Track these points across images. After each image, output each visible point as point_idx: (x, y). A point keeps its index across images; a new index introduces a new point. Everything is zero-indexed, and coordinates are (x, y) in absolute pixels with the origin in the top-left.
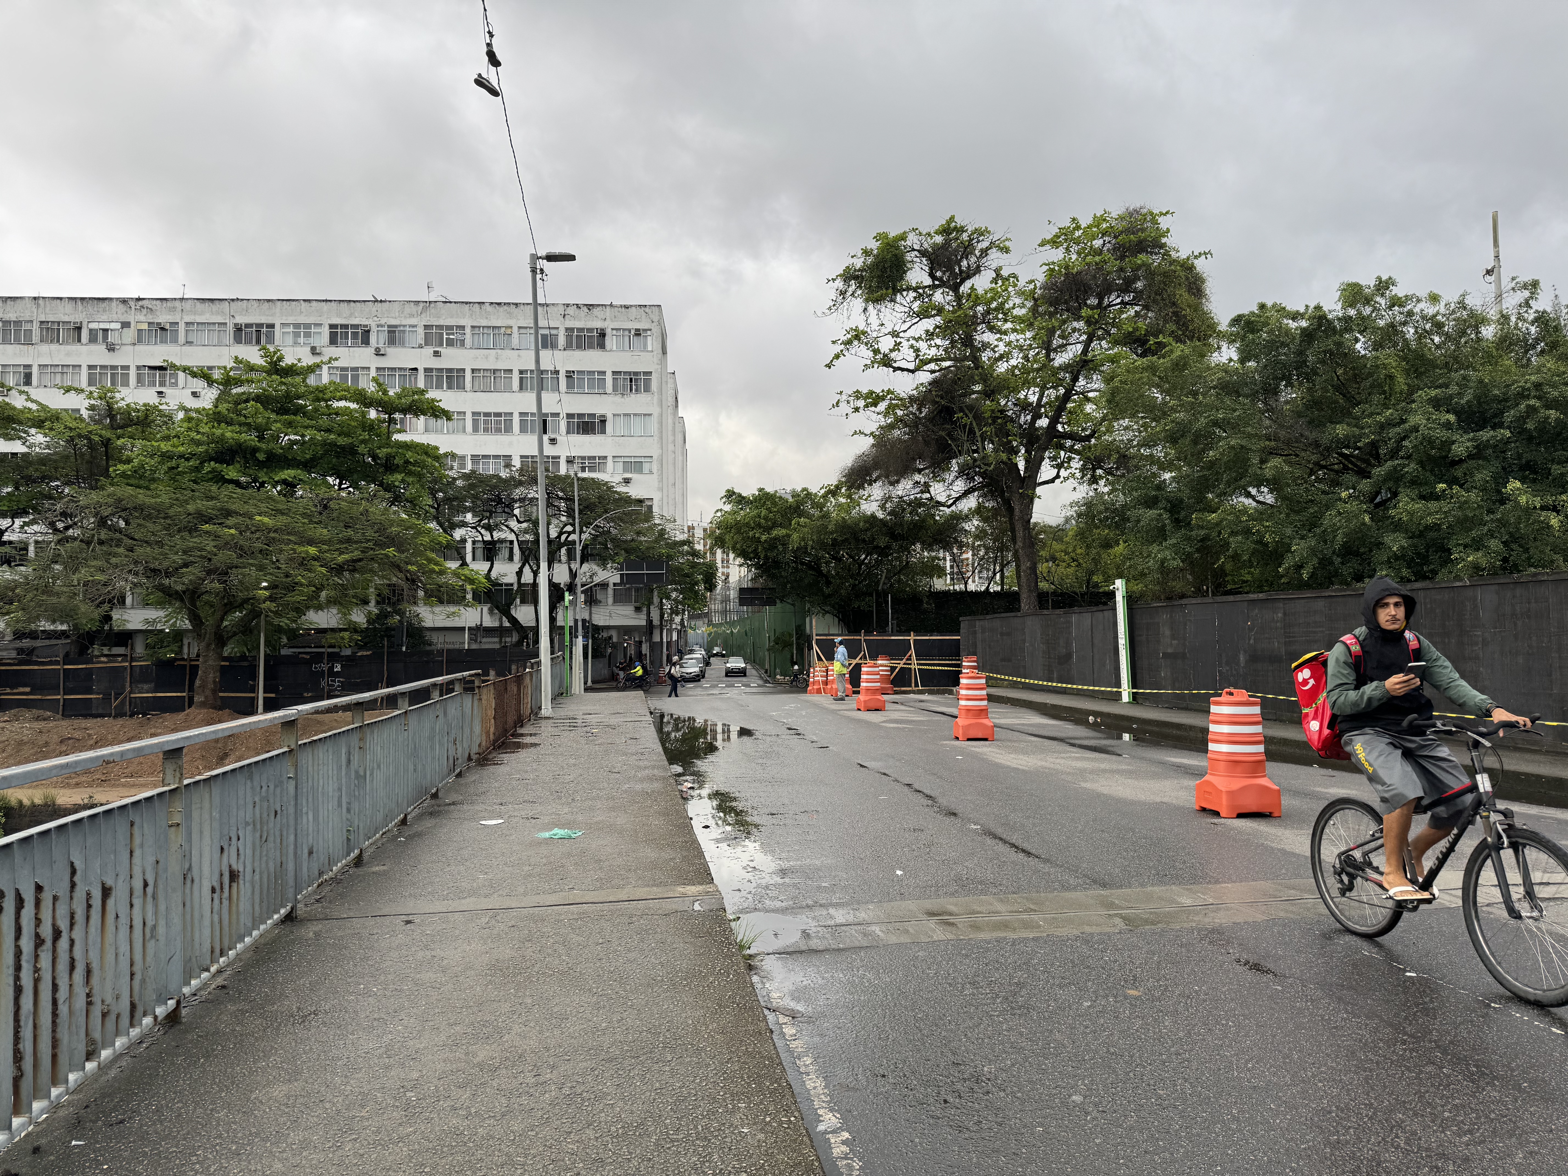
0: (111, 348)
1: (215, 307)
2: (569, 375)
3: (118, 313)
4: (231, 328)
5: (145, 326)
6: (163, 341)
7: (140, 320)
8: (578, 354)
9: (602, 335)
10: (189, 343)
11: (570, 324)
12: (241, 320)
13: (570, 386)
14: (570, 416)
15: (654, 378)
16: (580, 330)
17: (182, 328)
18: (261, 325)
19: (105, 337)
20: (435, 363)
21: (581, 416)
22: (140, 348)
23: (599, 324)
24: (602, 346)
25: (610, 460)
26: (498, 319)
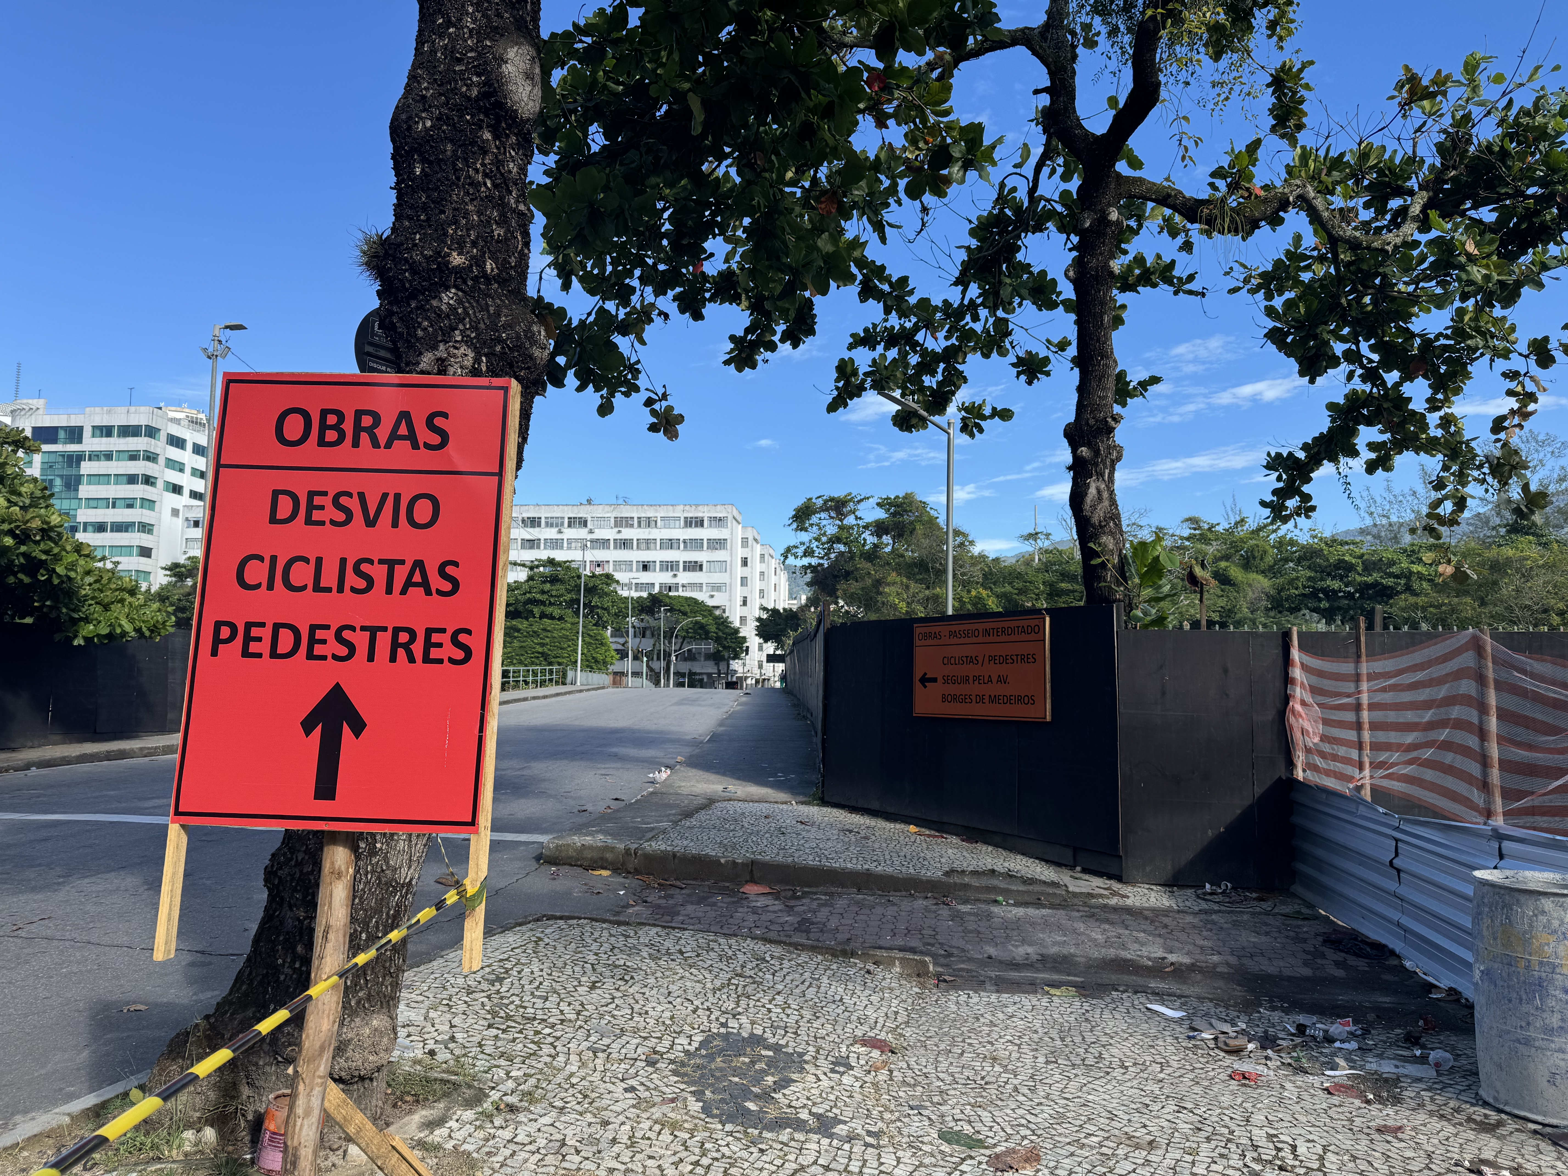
2: (685, 542)
8: (689, 530)
9: (702, 520)
11: (686, 515)
12: (525, 515)
13: (685, 547)
14: (685, 562)
15: (730, 541)
16: (691, 518)
18: (535, 518)
20: (618, 536)
21: (690, 562)
23: (700, 515)
24: (702, 525)
25: (704, 586)
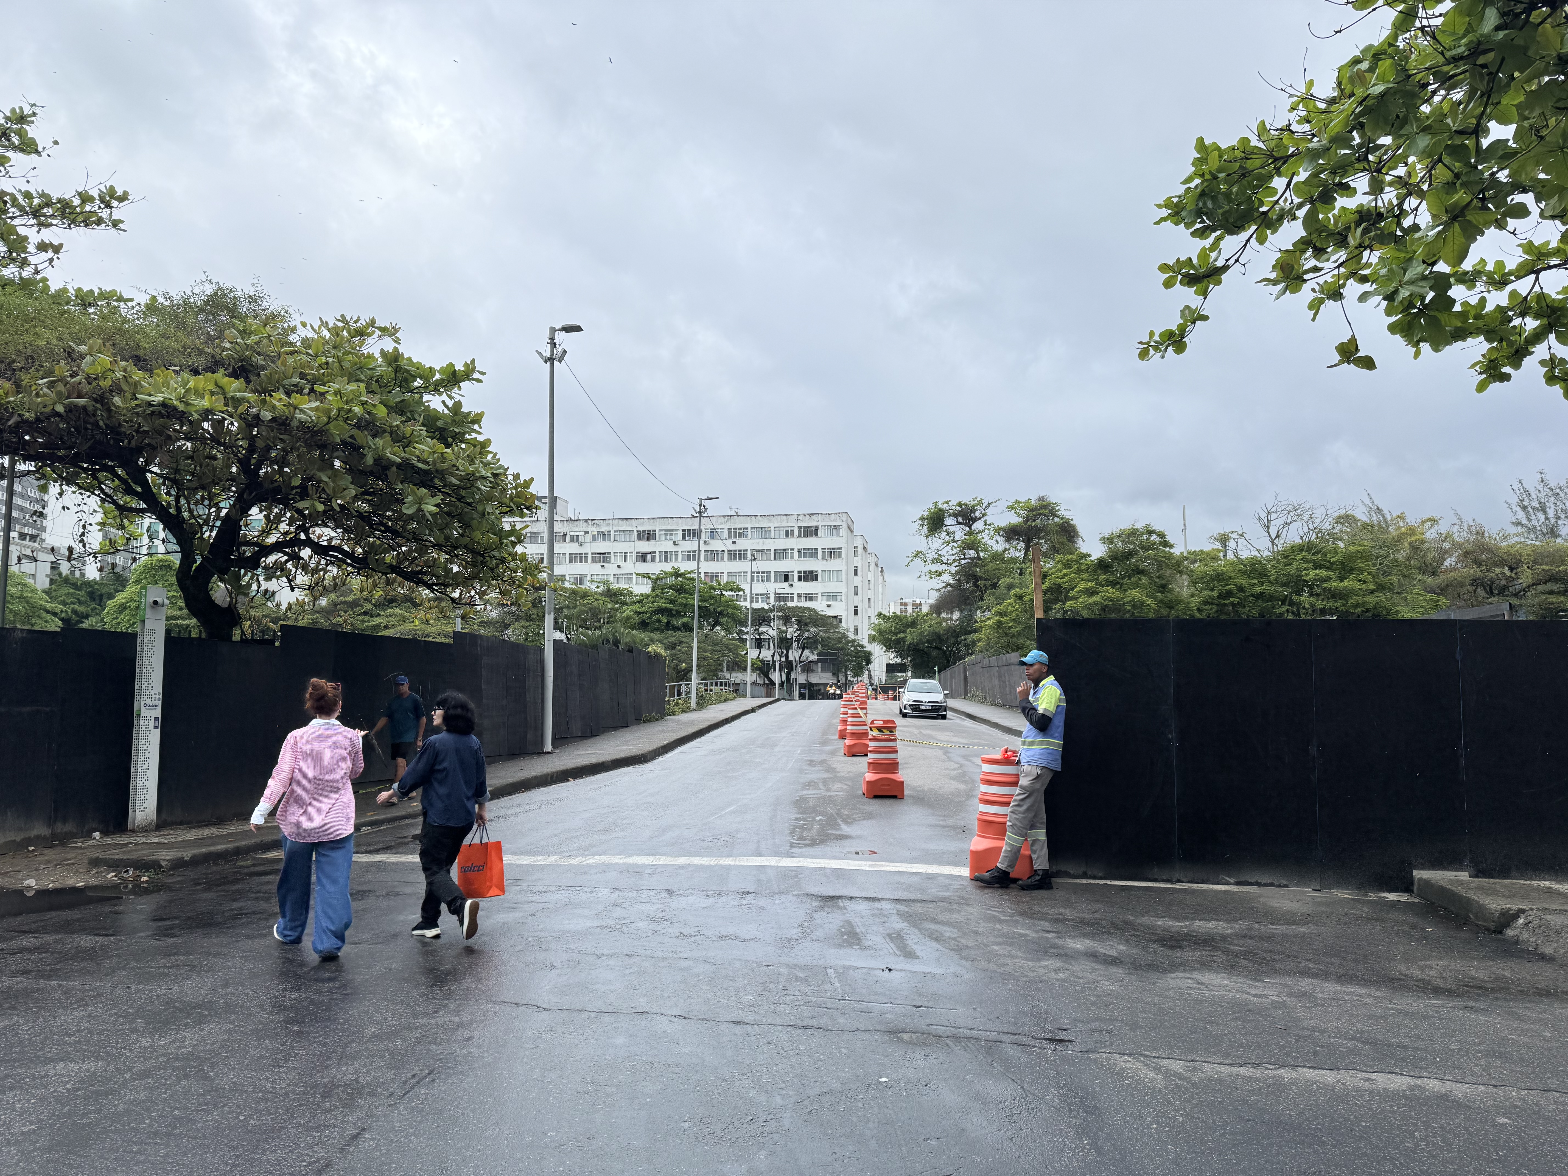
0: (580, 545)
1: (629, 522)
2: (800, 551)
3: (583, 527)
4: (635, 533)
5: (595, 533)
6: (604, 540)
7: (593, 530)
8: (804, 540)
9: (817, 530)
10: (616, 541)
11: (800, 524)
12: (640, 528)
13: (800, 557)
14: (799, 572)
15: (843, 550)
16: (806, 527)
17: (613, 533)
18: (649, 531)
19: (577, 540)
20: (733, 547)
21: (805, 572)
22: (593, 544)
23: (815, 524)
24: (816, 534)
25: (820, 595)
26: (764, 523)
